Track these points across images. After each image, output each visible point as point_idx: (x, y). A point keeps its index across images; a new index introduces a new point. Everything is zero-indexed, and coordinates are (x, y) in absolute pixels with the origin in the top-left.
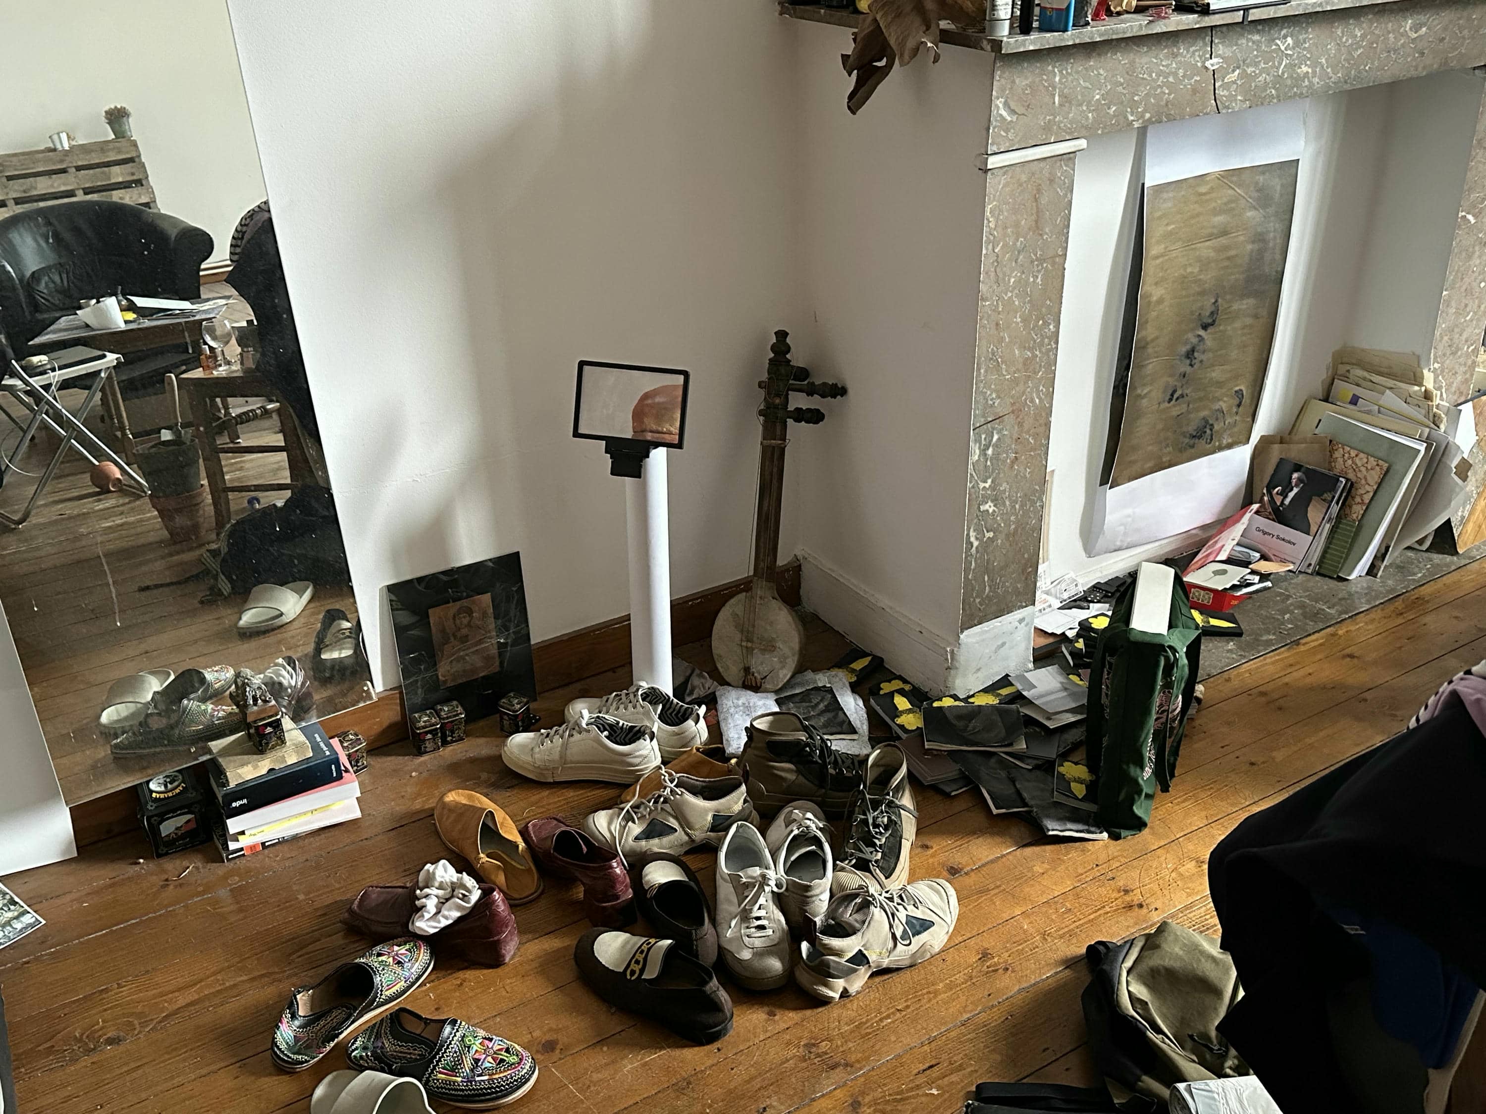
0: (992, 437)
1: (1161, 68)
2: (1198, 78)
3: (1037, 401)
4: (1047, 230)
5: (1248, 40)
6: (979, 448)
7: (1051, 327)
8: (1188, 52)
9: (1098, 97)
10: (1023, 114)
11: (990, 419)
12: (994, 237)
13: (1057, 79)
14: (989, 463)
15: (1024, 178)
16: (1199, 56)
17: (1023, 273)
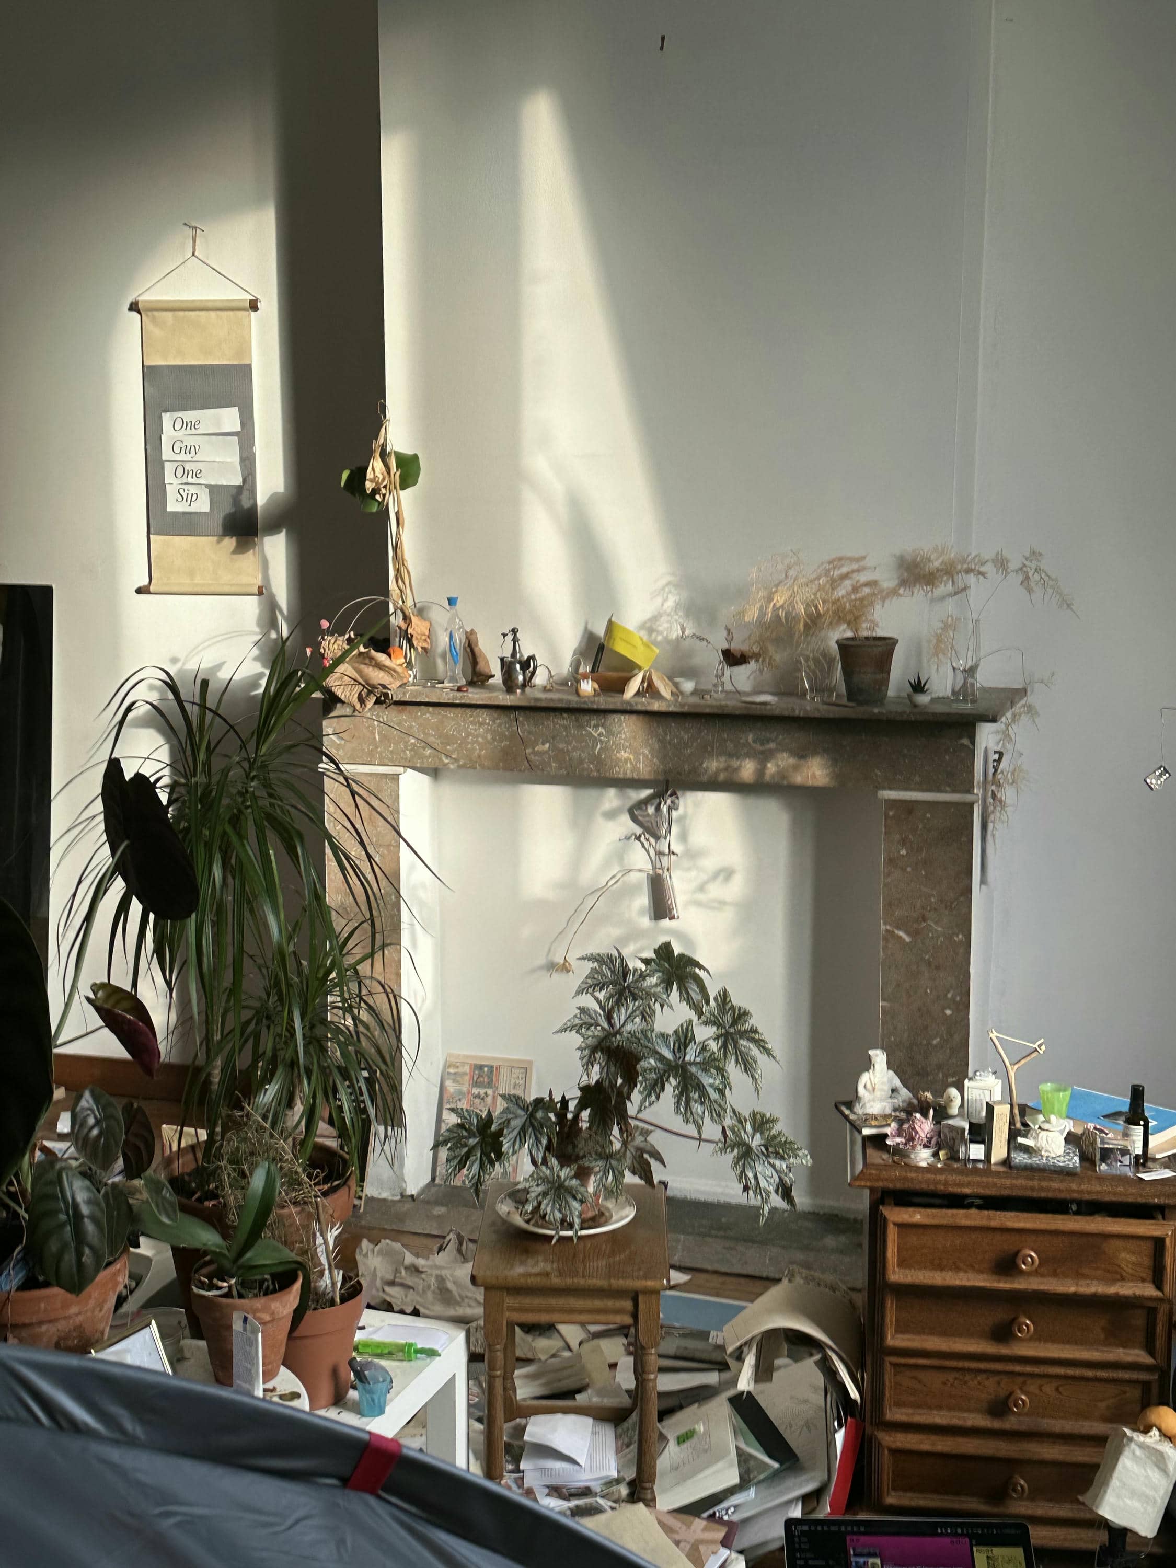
1: (469, 730)
2: (508, 743)
5: (555, 723)
9: (413, 741)
10: (349, 741)
13: (376, 723)
16: (505, 727)
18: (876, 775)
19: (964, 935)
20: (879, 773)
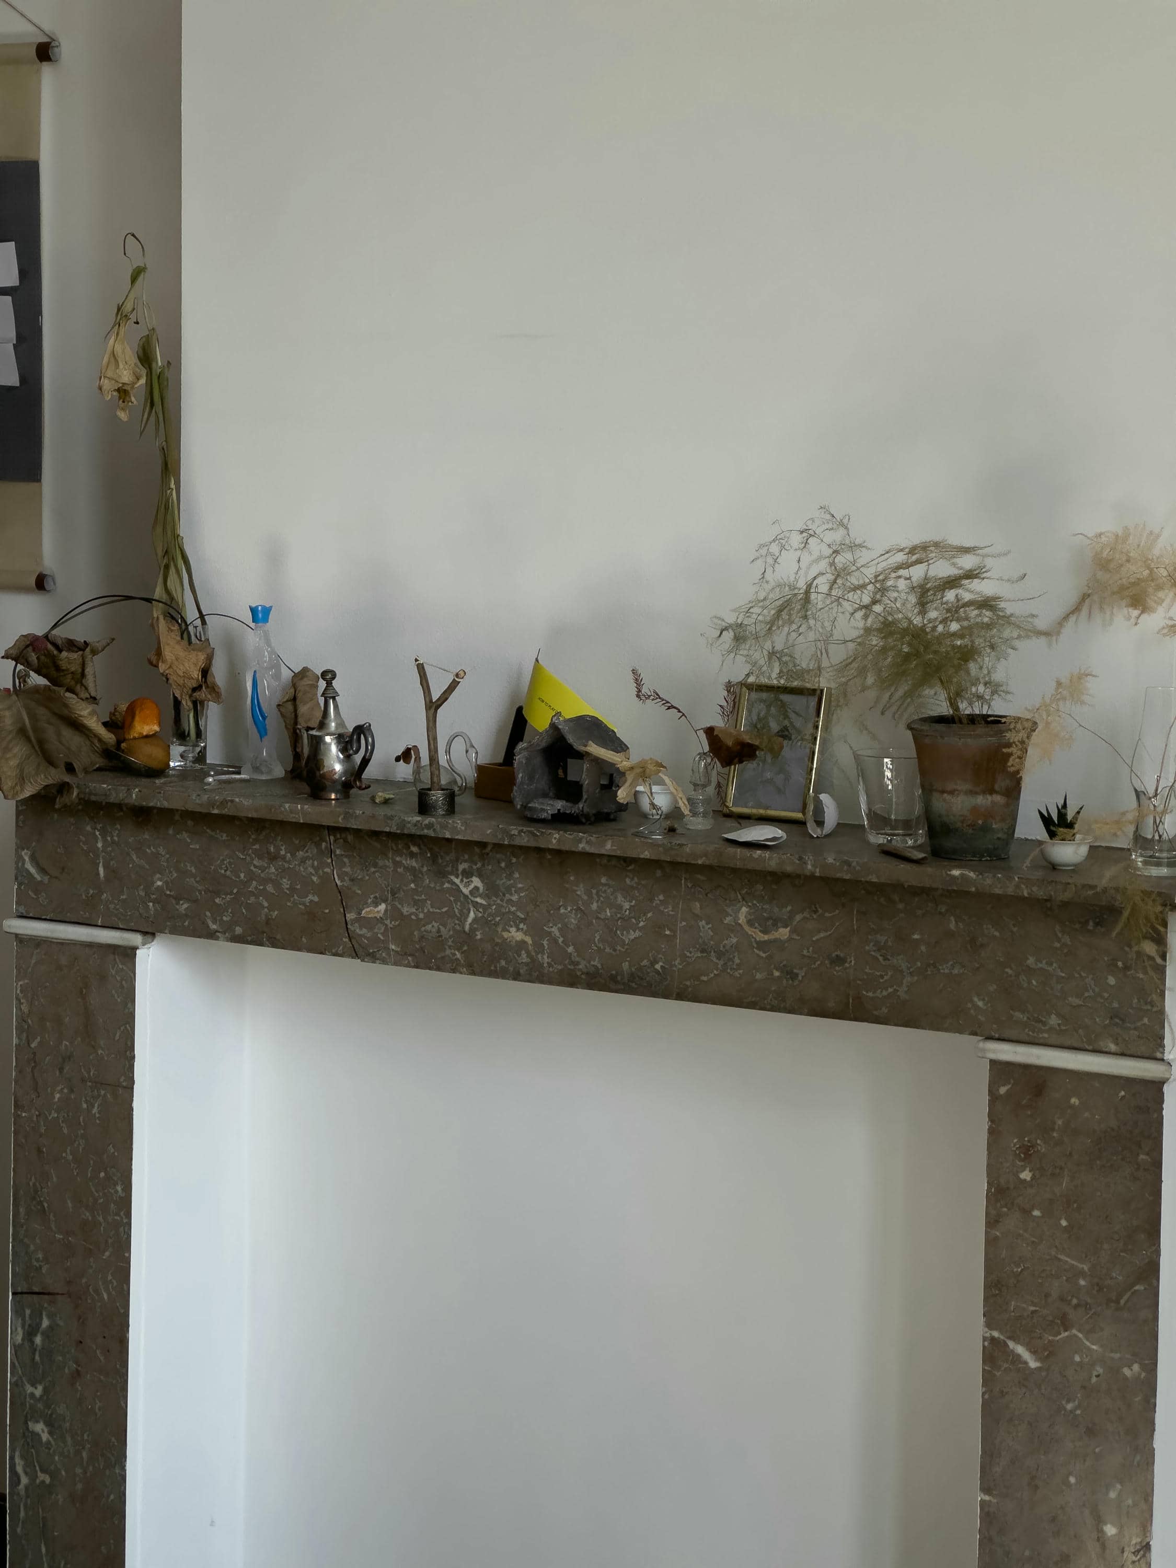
0: (41, 1319)
1: (252, 868)
2: (316, 899)
3: (105, 1296)
4: (102, 1043)
5: (397, 864)
6: (23, 1327)
7: (119, 1188)
8: (293, 855)
9: (159, 883)
10: (56, 878)
11: (36, 1289)
12: (29, 1026)
13: (100, 845)
14: (37, 1358)
15: (64, 961)
16: (313, 866)
17: (72, 1091)
18: (976, 1007)
19: (1143, 1367)
20: (980, 1004)
